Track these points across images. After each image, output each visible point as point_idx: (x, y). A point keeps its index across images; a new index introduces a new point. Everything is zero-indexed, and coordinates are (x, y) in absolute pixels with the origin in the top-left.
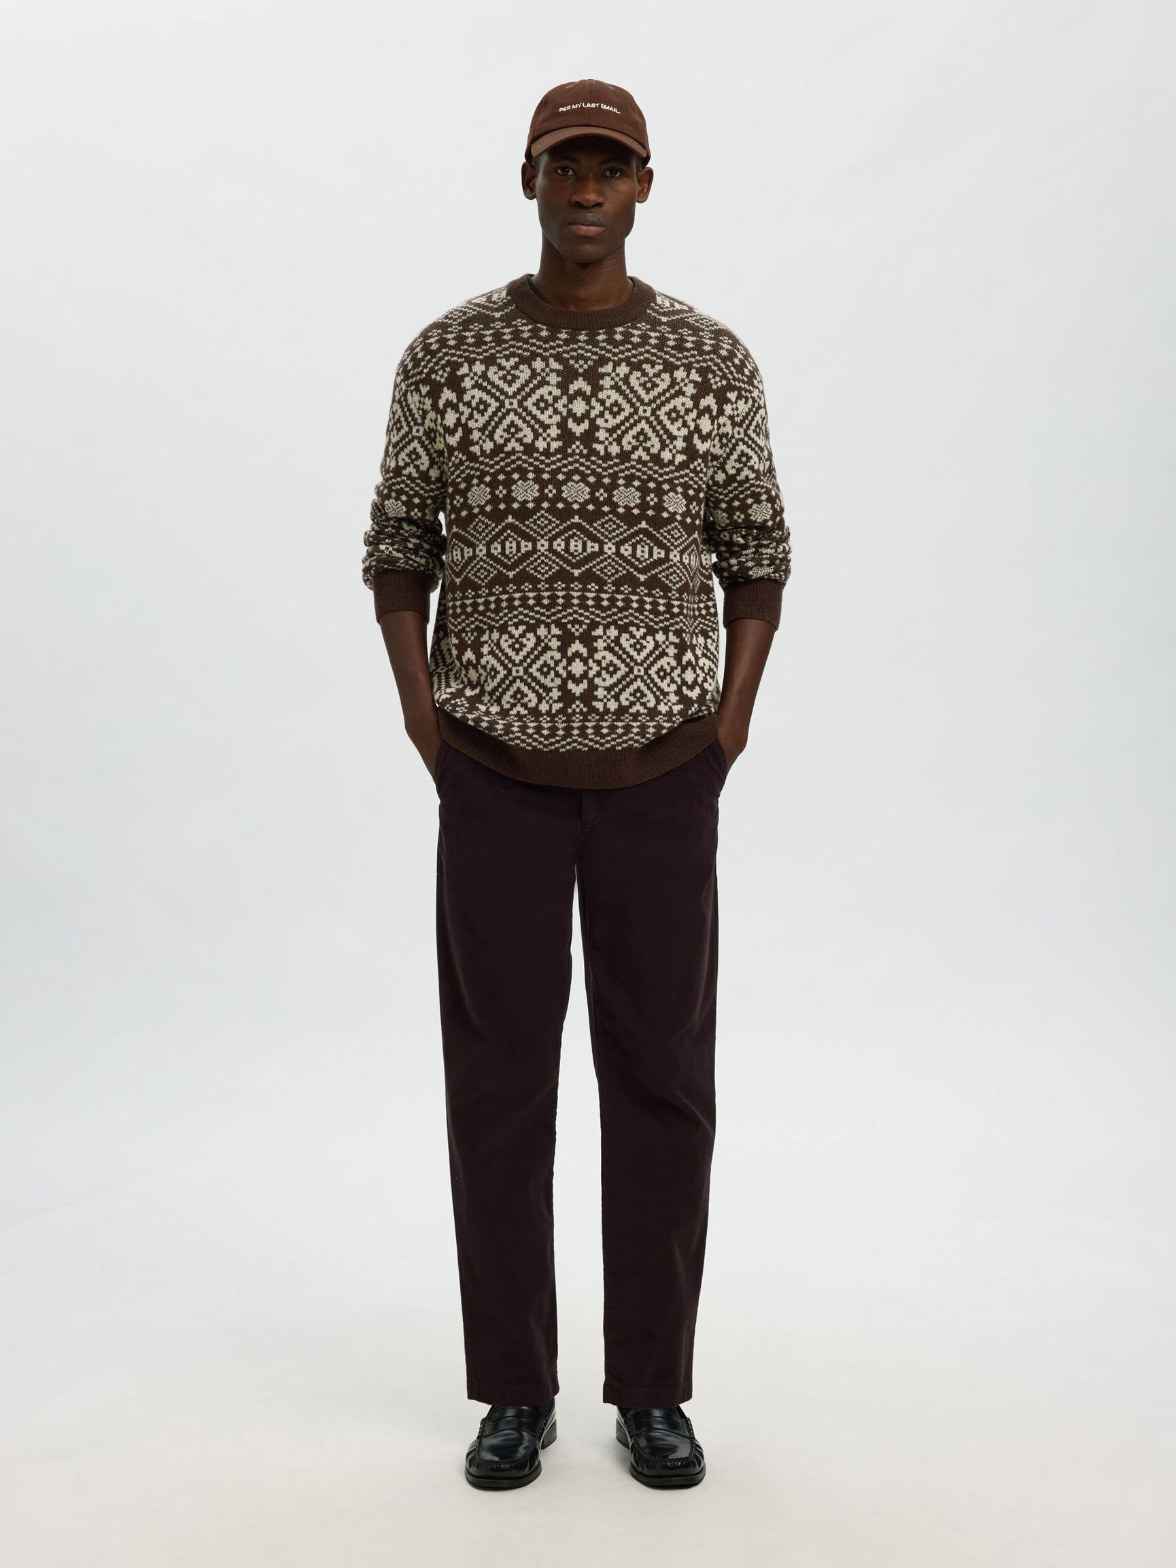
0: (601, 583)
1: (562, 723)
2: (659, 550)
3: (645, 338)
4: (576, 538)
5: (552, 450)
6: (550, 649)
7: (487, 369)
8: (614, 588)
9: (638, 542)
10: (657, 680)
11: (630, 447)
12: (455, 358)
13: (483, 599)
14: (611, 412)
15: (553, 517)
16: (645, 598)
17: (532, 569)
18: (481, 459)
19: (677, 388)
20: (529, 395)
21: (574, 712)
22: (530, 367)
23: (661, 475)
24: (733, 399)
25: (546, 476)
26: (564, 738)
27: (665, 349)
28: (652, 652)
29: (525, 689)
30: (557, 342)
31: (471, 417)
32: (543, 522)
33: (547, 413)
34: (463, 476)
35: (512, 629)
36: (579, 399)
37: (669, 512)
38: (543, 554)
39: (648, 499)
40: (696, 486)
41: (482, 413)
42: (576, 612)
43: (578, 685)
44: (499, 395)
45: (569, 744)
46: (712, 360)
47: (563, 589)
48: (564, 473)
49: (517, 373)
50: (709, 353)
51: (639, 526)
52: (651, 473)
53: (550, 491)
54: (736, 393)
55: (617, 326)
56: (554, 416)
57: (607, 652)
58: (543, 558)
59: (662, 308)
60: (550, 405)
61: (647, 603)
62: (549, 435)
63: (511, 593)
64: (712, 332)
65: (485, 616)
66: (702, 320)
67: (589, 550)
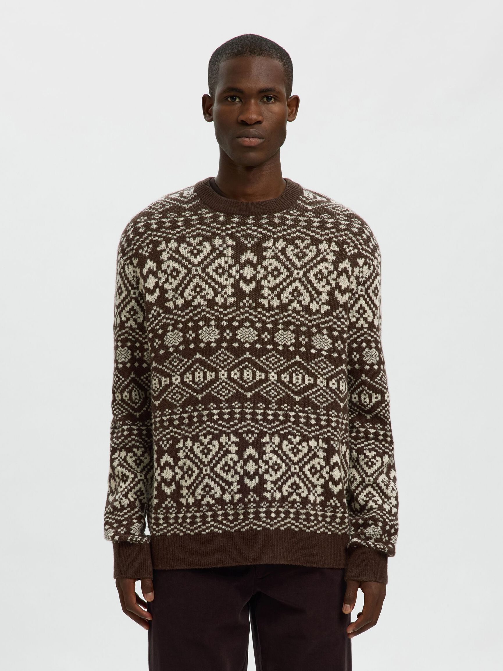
0: (267, 402)
1: (242, 509)
2: (310, 378)
3: (296, 222)
4: (248, 369)
5: (228, 304)
6: (230, 452)
7: (179, 246)
8: (276, 406)
9: (294, 372)
10: (309, 475)
11: (287, 300)
12: (156, 238)
13: (178, 416)
14: (273, 276)
15: (230, 354)
16: (300, 414)
17: (215, 392)
18: (174, 311)
19: (321, 256)
20: (210, 264)
21: (250, 501)
22: (211, 243)
23: (310, 321)
24: (361, 264)
25: (224, 323)
26: (244, 520)
27: (312, 229)
28: (306, 455)
29: (212, 484)
30: (231, 225)
31: (167, 281)
32: (223, 357)
33: (224, 277)
34: (160, 324)
35: (202, 438)
36: (248, 266)
37: (316, 349)
38: (223, 381)
39: (301, 339)
40: (339, 329)
41: (175, 278)
42: (249, 424)
43: (251, 480)
44: (187, 265)
45: (247, 525)
46: (346, 235)
47: (239, 407)
48: (237, 321)
49: (201, 248)
50: (344, 230)
51: (294, 359)
52: (303, 319)
53: (228, 334)
54: (363, 260)
55: (276, 212)
56: (229, 279)
57: (273, 454)
58: (223, 384)
59: (308, 200)
60: (226, 271)
61: (301, 418)
62: (225, 293)
63: (200, 411)
64: (345, 215)
65: (179, 428)
66: (337, 207)
67: (258, 378)
